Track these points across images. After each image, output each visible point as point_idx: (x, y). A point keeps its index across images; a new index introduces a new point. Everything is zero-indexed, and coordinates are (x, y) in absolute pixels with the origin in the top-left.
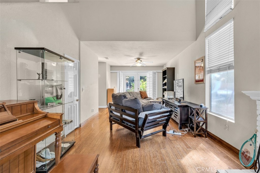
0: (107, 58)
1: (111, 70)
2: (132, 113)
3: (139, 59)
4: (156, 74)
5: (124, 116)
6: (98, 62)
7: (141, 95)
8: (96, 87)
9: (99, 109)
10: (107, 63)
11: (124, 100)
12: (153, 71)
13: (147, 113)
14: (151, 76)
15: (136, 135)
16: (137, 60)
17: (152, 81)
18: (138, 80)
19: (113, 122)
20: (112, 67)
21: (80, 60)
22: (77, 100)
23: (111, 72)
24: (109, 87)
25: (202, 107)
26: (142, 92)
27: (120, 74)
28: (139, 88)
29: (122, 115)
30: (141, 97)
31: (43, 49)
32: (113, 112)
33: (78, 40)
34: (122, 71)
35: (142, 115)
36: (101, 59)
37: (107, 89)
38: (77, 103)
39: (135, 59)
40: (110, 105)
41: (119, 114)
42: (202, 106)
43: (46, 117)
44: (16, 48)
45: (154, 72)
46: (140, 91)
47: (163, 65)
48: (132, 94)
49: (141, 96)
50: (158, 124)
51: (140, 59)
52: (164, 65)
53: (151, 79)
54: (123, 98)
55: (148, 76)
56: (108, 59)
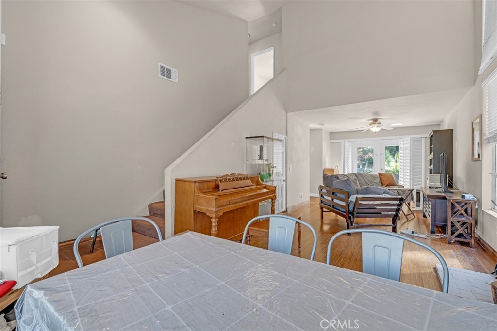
0: (322, 124)
1: (331, 139)
2: (343, 196)
3: (375, 120)
4: (421, 141)
5: (336, 201)
6: (309, 131)
7: (380, 179)
8: (306, 165)
9: (310, 197)
10: (323, 130)
11: (335, 182)
12: (412, 136)
13: (360, 196)
14: (408, 145)
15: (347, 221)
16: (372, 121)
17: (408, 155)
18: (381, 154)
19: (324, 210)
20: (332, 134)
21: (287, 135)
22: (284, 181)
23: (331, 143)
24: (328, 165)
25: (464, 198)
26: (382, 175)
27: (346, 144)
28: (382, 168)
29: (333, 199)
30: (380, 184)
31: (263, 136)
32: (324, 196)
33: (284, 112)
34: (349, 140)
35: (353, 198)
36: (313, 126)
37: (323, 168)
38: (284, 183)
39: (368, 120)
40: (321, 188)
41: (330, 199)
42: (465, 196)
43: (265, 187)
44: (246, 138)
45: (413, 138)
46: (379, 174)
47: (439, 123)
48: (362, 176)
49: (381, 181)
50: (380, 213)
51: (379, 121)
52: (441, 123)
53: (408, 151)
54: (335, 179)
55: (402, 146)
56: (324, 125)
